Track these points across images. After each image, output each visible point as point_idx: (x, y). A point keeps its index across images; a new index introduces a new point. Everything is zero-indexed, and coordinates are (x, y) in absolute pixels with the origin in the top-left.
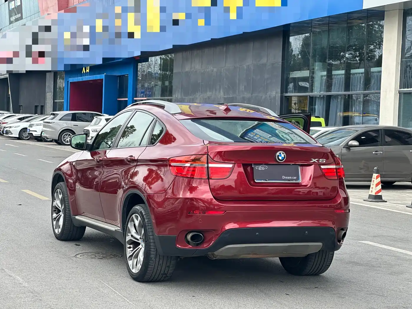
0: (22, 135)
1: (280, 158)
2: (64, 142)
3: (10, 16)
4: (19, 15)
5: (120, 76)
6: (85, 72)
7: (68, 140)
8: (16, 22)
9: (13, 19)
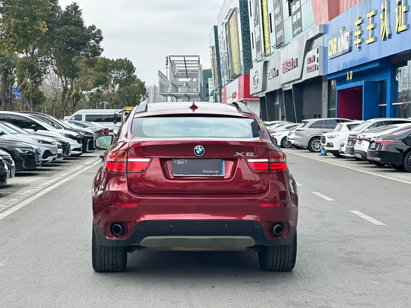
0: (284, 143)
1: (198, 152)
2: (314, 149)
3: (293, 30)
4: (299, 29)
5: (381, 82)
6: (348, 79)
7: (318, 147)
8: (297, 35)
9: (296, 31)
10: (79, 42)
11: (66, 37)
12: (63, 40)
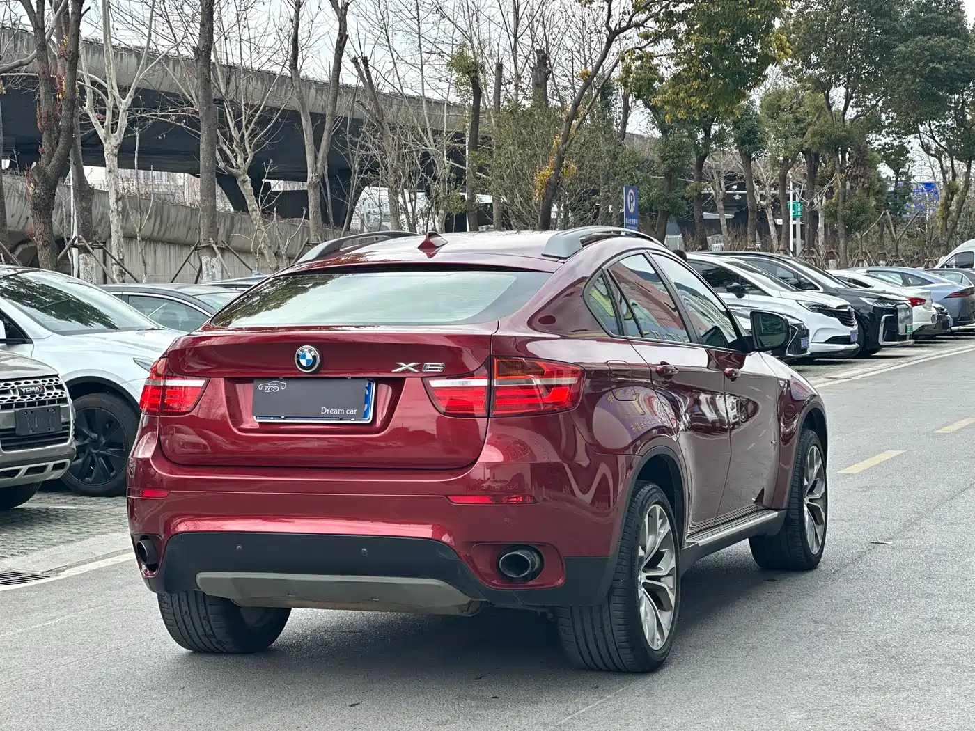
10: (955, 72)
11: (921, 64)
12: (913, 72)
